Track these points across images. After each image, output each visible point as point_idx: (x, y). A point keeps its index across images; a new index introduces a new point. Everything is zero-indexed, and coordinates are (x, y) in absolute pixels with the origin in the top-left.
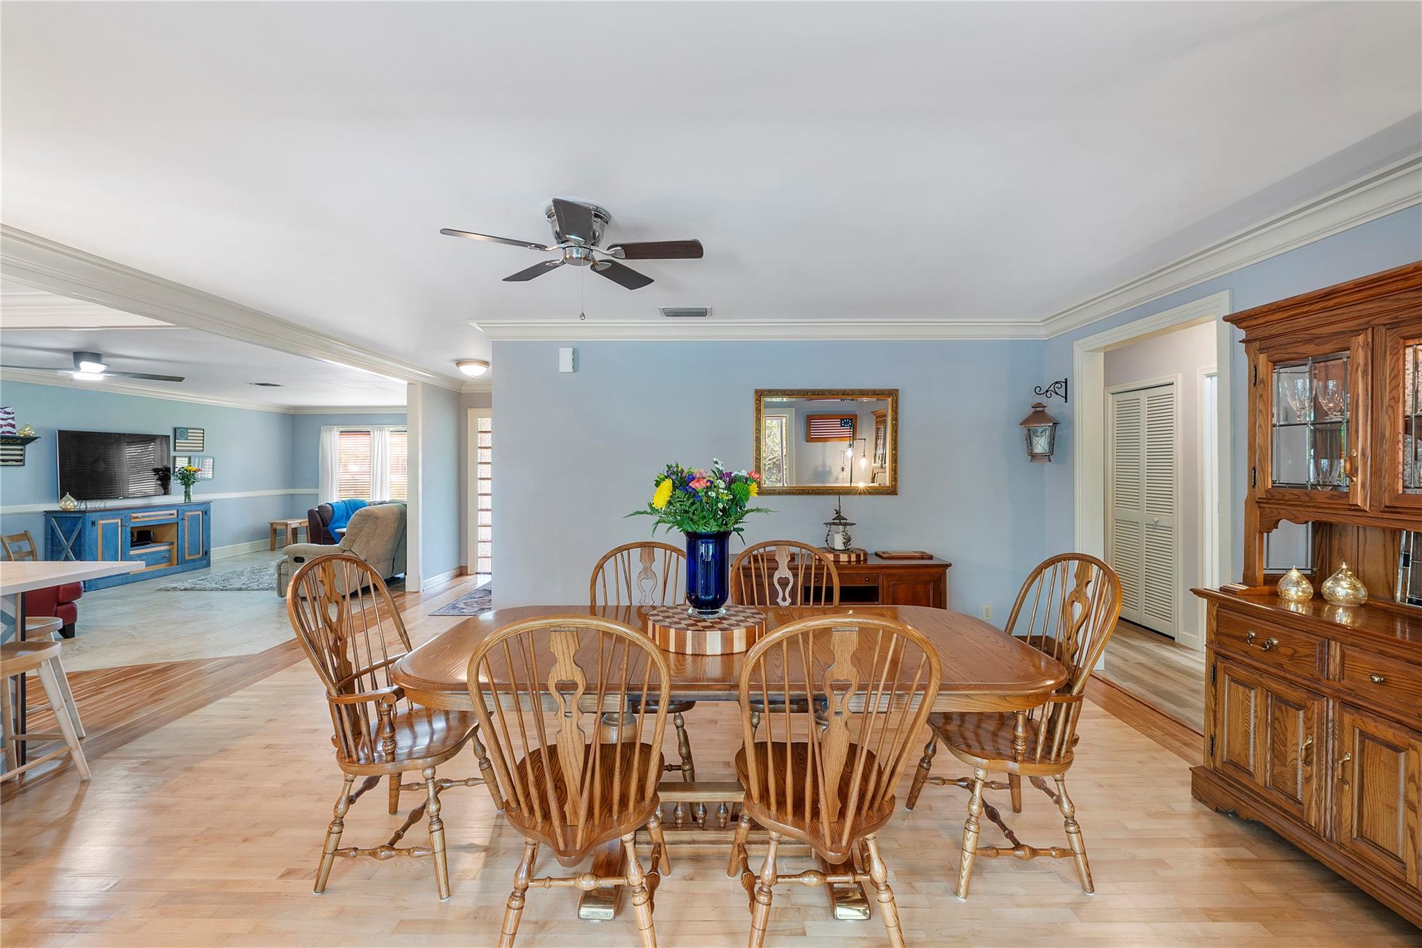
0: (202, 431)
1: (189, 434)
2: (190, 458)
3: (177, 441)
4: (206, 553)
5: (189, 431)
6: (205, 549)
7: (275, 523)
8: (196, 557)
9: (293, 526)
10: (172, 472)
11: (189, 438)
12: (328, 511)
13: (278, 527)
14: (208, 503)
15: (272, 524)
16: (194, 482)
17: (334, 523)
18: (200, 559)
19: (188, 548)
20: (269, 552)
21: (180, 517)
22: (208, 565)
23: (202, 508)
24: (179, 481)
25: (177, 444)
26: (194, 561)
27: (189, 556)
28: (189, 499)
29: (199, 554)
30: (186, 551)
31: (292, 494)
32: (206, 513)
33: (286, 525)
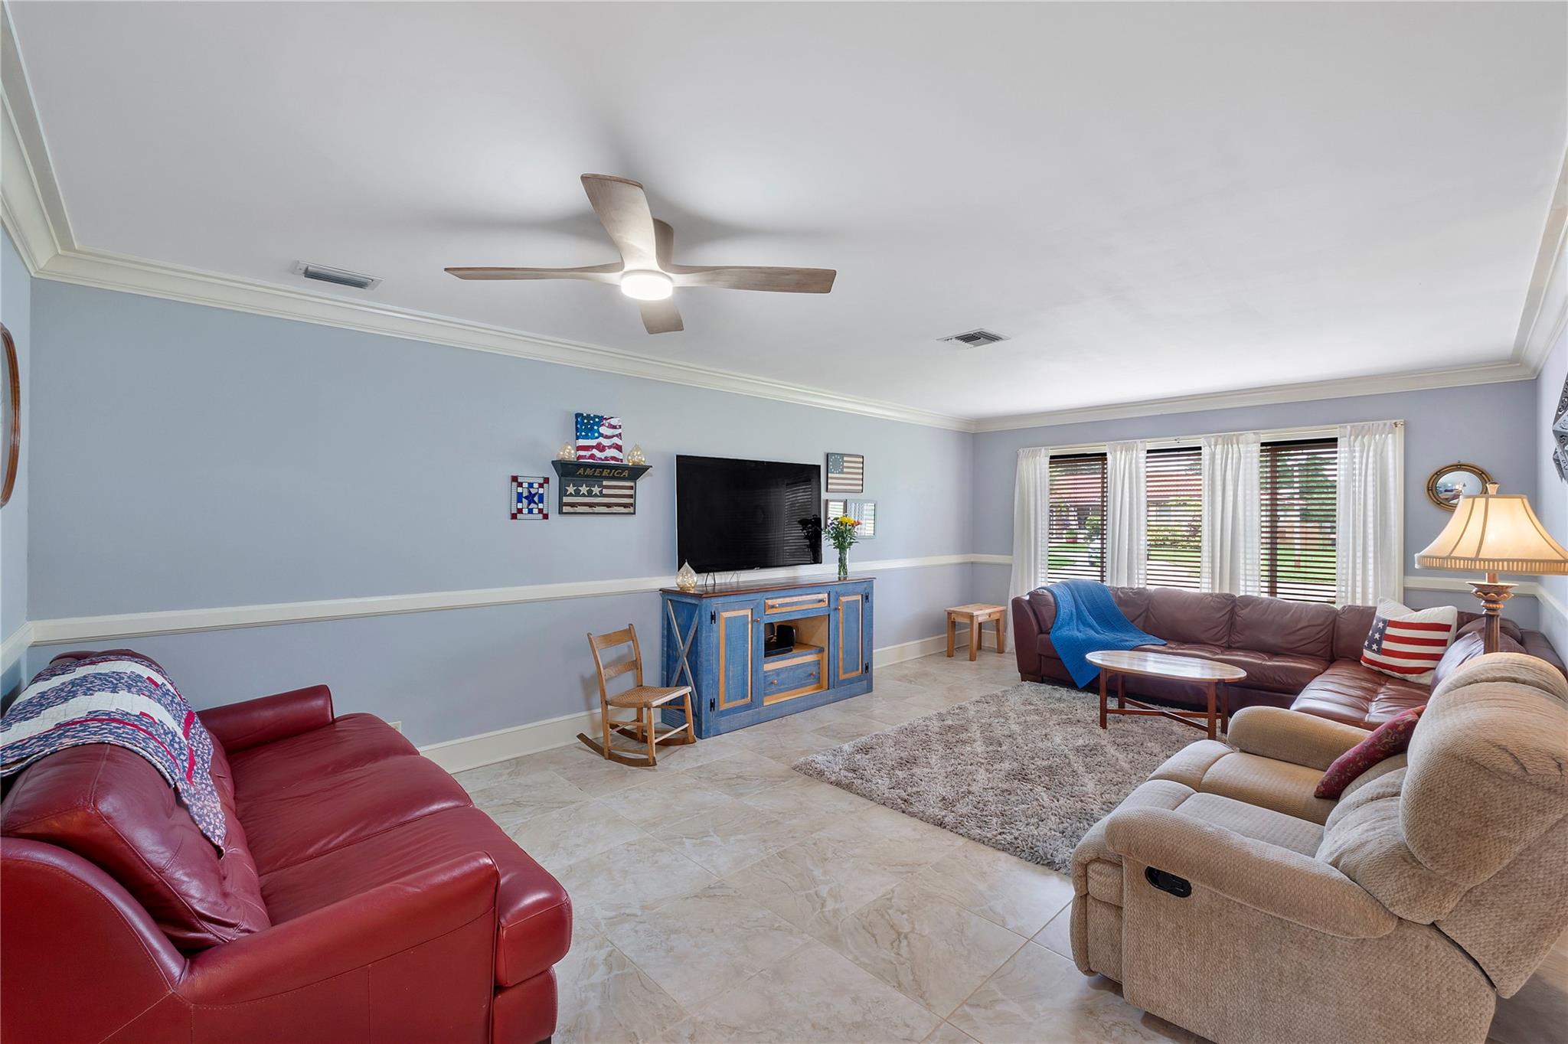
0: (861, 460)
1: (845, 464)
2: (845, 503)
3: (830, 475)
4: (867, 668)
5: (845, 459)
6: (865, 662)
7: (954, 612)
8: (854, 674)
9: (981, 619)
10: (823, 526)
11: (845, 470)
12: (1047, 603)
13: (959, 620)
14: (868, 582)
15: (950, 614)
16: (850, 544)
17: (1060, 628)
18: (859, 679)
19: (844, 659)
20: (946, 658)
21: (833, 606)
22: (869, 689)
23: (861, 588)
24: (832, 541)
25: (829, 481)
26: (851, 681)
27: (845, 673)
28: (846, 573)
29: (858, 670)
30: (841, 664)
31: (972, 563)
32: (867, 598)
33: (971, 617)
